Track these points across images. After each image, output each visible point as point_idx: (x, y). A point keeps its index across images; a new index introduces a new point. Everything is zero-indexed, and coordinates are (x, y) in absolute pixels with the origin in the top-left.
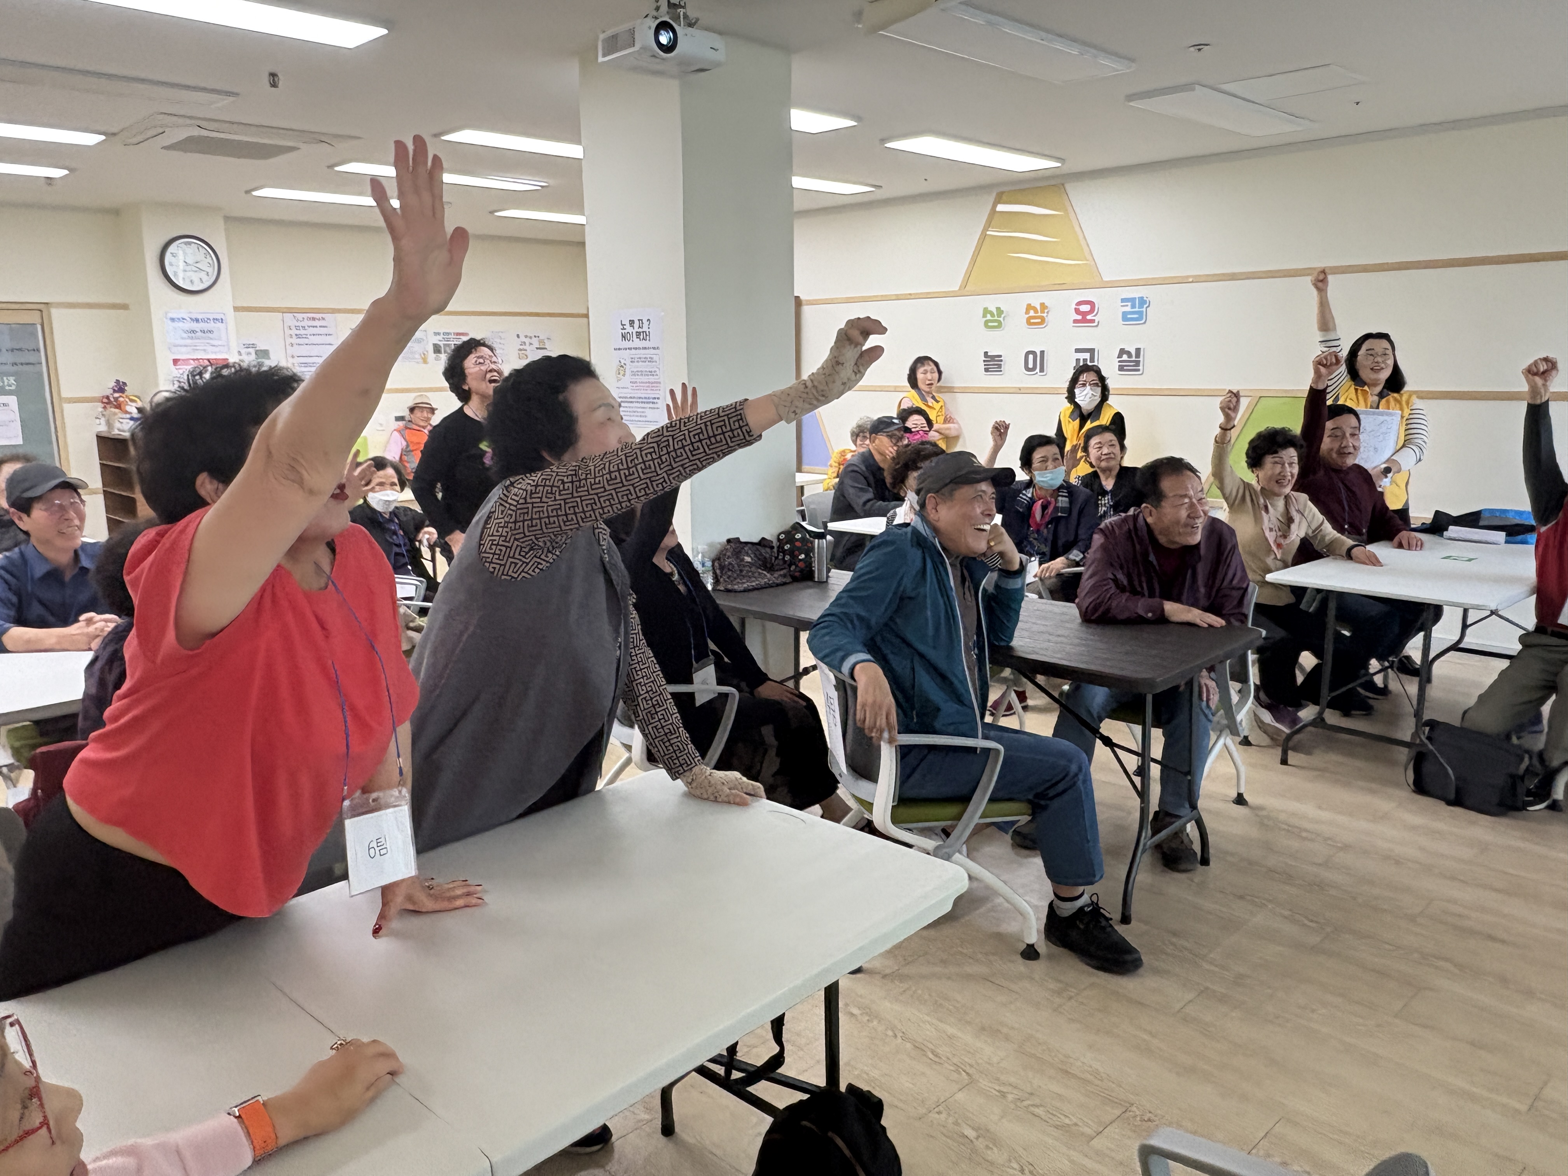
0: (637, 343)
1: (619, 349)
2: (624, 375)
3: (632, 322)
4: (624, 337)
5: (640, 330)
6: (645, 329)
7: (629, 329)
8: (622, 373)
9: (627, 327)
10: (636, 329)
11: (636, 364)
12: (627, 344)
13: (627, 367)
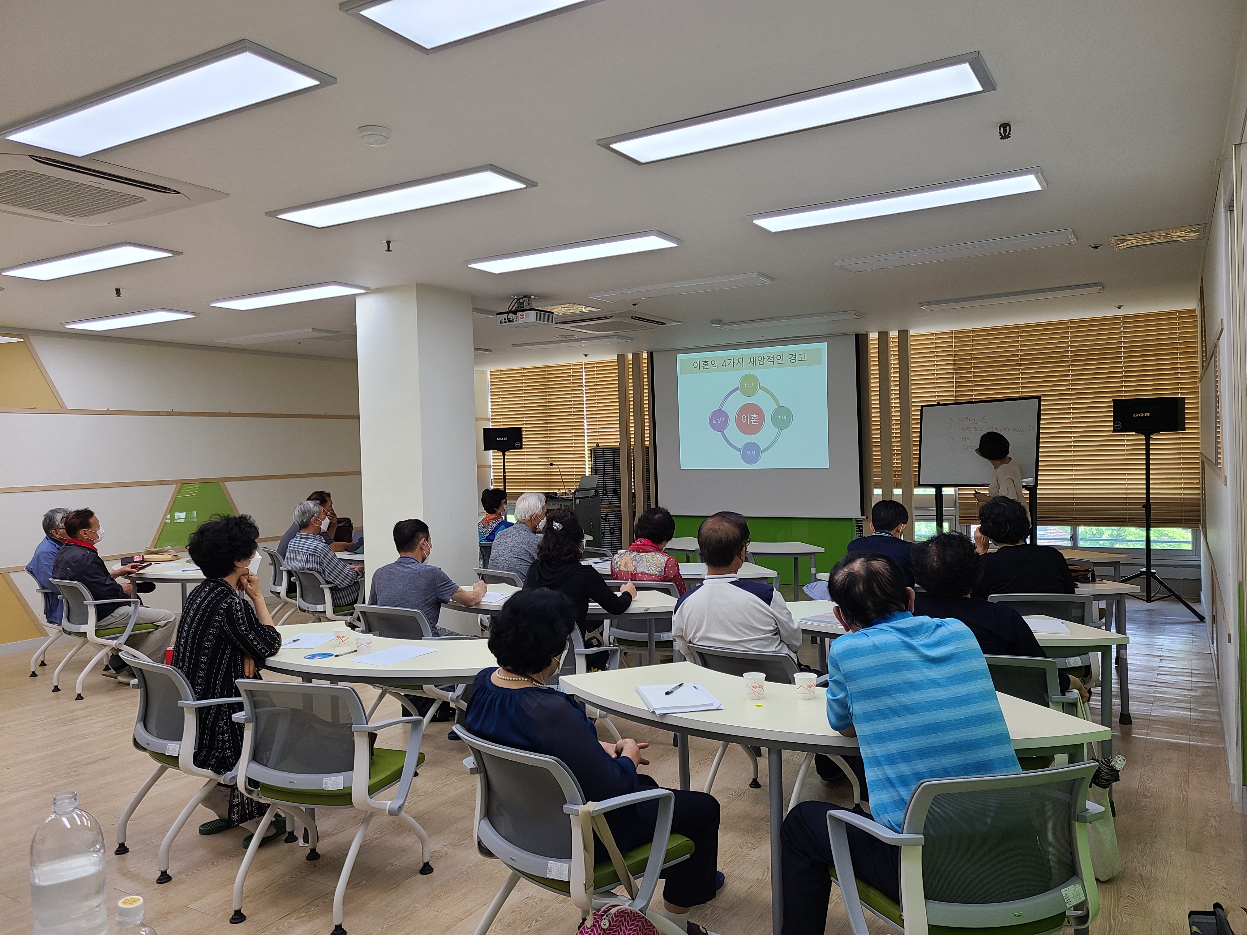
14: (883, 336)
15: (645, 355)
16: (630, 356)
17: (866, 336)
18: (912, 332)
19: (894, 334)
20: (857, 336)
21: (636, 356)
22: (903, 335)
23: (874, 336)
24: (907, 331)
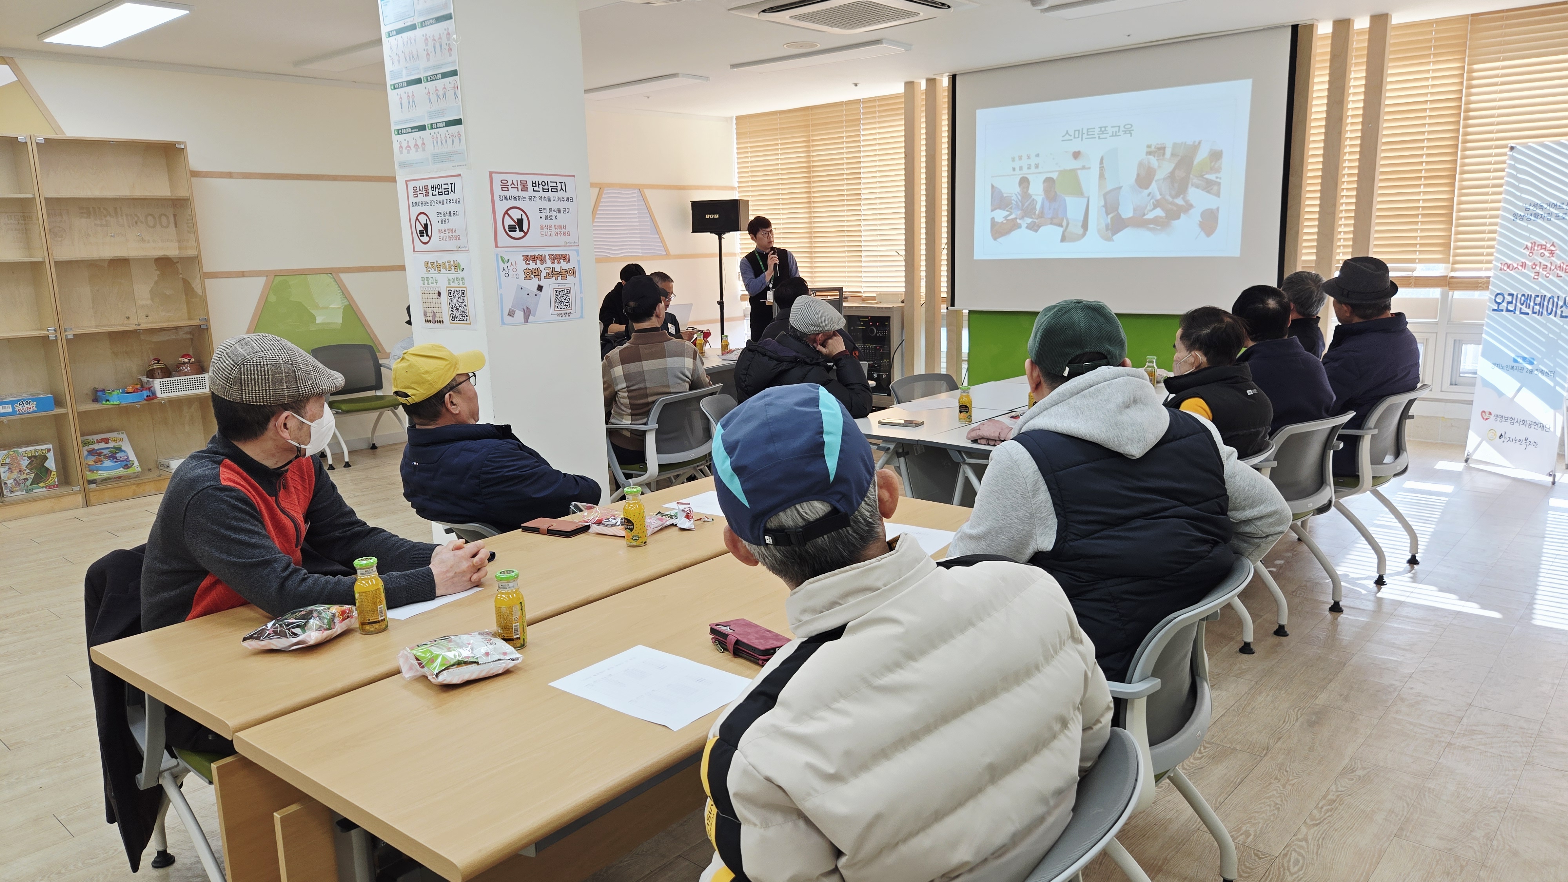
14: (1342, 26)
15: (945, 82)
16: (923, 86)
17: (1310, 28)
18: (1396, 19)
19: (1362, 23)
20: (1295, 28)
21: (931, 82)
22: (1380, 21)
23: (1324, 28)
24: (1387, 15)
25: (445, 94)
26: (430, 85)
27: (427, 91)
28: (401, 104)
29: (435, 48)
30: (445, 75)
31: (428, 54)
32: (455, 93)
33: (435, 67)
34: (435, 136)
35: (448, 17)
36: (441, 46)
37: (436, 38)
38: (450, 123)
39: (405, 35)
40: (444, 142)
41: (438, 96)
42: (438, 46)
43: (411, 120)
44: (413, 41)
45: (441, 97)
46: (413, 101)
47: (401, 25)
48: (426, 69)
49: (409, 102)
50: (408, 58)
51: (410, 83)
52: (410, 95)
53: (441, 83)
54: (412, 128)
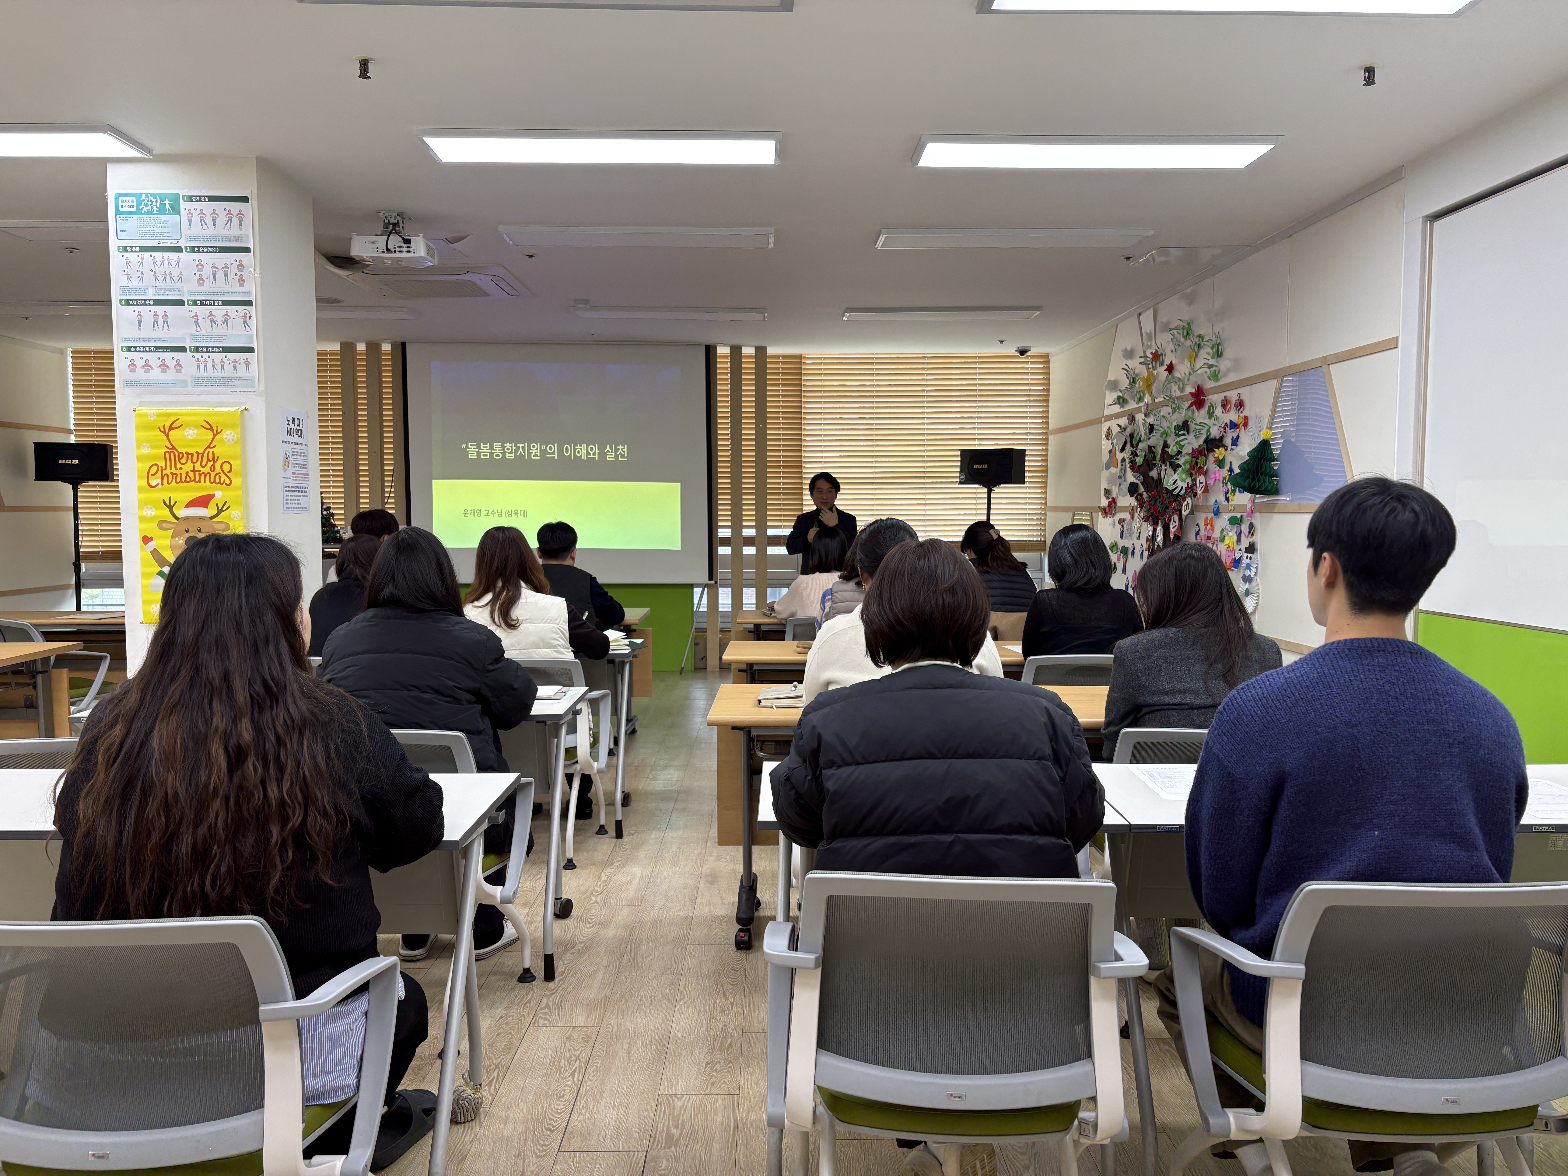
0: (296, 439)
1: (286, 442)
2: (288, 466)
3: (293, 420)
4: (289, 432)
5: (298, 428)
6: (301, 428)
7: (292, 426)
8: (287, 464)
9: (290, 423)
10: (296, 427)
11: (295, 457)
12: (289, 438)
13: (290, 459)
14: (736, 351)
15: (387, 348)
16: (362, 347)
20: (706, 348)
21: (373, 347)
22: (761, 351)
23: (723, 351)
24: (766, 348)
25: (226, 321)
26: (195, 309)
27: (193, 314)
28: (140, 322)
29: (214, 275)
30: (226, 303)
31: (201, 279)
32: (245, 322)
33: (210, 293)
34: (203, 360)
35: (246, 250)
36: (226, 275)
37: (220, 266)
38: (227, 350)
39: (158, 255)
40: (219, 367)
41: (212, 321)
42: (220, 275)
43: (160, 340)
44: (174, 263)
45: (220, 323)
46: (165, 322)
47: (155, 243)
48: (193, 293)
49: (156, 322)
50: (161, 278)
51: (157, 302)
52: (161, 314)
53: (219, 311)
54: (157, 348)
